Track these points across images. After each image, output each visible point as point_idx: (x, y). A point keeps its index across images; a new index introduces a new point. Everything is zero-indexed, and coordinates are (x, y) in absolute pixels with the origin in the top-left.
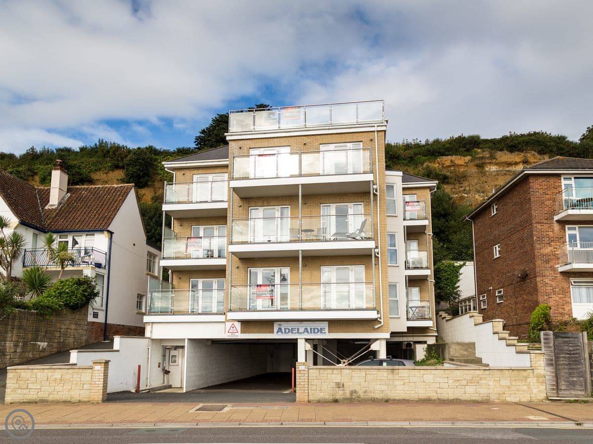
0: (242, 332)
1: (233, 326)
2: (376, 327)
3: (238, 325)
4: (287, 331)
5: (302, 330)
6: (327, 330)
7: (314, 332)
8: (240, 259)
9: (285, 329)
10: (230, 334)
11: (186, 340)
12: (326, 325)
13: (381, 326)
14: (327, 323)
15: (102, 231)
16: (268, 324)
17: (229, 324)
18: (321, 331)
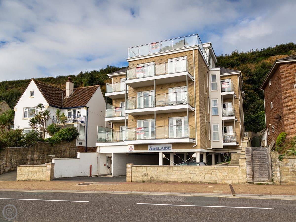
0: (135, 149)
1: (131, 147)
2: (194, 146)
3: (133, 146)
4: (154, 149)
5: (160, 148)
6: (171, 148)
7: (166, 149)
8: (134, 116)
9: (153, 148)
10: (130, 151)
11: (113, 154)
12: (171, 146)
13: (196, 146)
14: (171, 145)
15: (83, 107)
16: (145, 146)
17: (129, 146)
18: (169, 149)
